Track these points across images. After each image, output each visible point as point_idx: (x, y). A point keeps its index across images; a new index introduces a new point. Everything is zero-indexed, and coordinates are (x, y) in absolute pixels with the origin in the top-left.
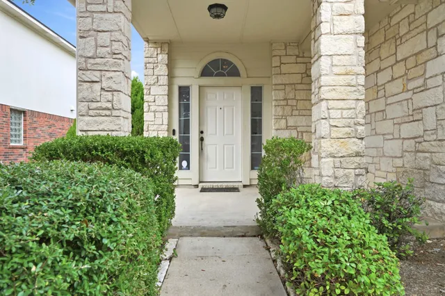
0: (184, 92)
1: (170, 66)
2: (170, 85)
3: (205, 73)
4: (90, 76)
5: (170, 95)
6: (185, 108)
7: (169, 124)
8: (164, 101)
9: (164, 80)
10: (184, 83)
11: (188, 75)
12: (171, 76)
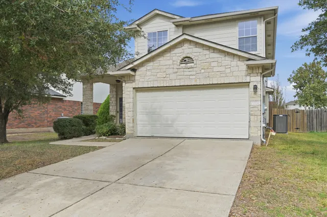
0: (120, 98)
1: (116, 92)
5: (116, 101)
6: (120, 106)
7: (116, 109)
8: (114, 102)
9: (115, 96)
12: (117, 95)
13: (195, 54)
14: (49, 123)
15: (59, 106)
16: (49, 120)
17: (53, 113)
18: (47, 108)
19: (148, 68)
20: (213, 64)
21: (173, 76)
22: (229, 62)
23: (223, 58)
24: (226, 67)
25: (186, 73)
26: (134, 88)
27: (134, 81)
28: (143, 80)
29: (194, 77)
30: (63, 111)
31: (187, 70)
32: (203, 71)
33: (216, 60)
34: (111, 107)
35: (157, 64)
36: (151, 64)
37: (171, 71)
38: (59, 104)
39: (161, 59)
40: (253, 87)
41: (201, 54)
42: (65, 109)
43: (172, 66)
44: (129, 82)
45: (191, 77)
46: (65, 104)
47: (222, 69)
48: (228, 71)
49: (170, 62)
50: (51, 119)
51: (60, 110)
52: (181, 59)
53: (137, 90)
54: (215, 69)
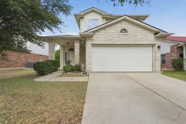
0: (66, 53)
1: (64, 49)
2: (64, 52)
3: (69, 50)
4: (50, 53)
5: (64, 54)
6: (66, 56)
7: (64, 58)
8: (63, 54)
9: (63, 51)
10: (66, 52)
11: (67, 51)
12: (64, 51)
13: (128, 28)
14: (21, 65)
15: (27, 56)
16: (21, 63)
17: (24, 59)
18: (20, 56)
19: (101, 33)
20: (138, 34)
21: (116, 39)
22: (146, 34)
23: (143, 31)
24: (145, 36)
25: (123, 38)
26: (92, 44)
27: (92, 40)
28: (98, 40)
29: (128, 40)
30: (30, 58)
31: (124, 36)
32: (133, 37)
33: (140, 32)
34: (60, 57)
35: (106, 31)
36: (103, 31)
37: (115, 36)
38: (28, 55)
39: (109, 28)
40: (157, 47)
41: (132, 28)
42: (31, 58)
43: (116, 33)
44: (89, 40)
45: (126, 40)
46: (31, 55)
47: (143, 37)
48: (145, 38)
49: (115, 31)
50: (23, 63)
51: (28, 58)
52: (121, 30)
53: (94, 45)
54: (139, 37)
